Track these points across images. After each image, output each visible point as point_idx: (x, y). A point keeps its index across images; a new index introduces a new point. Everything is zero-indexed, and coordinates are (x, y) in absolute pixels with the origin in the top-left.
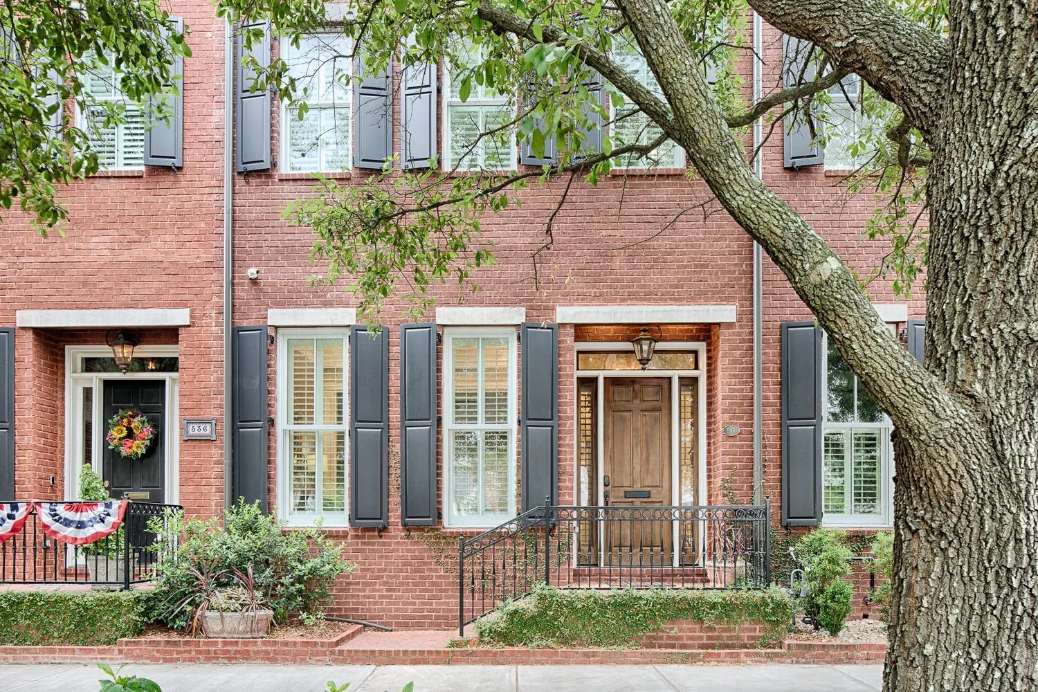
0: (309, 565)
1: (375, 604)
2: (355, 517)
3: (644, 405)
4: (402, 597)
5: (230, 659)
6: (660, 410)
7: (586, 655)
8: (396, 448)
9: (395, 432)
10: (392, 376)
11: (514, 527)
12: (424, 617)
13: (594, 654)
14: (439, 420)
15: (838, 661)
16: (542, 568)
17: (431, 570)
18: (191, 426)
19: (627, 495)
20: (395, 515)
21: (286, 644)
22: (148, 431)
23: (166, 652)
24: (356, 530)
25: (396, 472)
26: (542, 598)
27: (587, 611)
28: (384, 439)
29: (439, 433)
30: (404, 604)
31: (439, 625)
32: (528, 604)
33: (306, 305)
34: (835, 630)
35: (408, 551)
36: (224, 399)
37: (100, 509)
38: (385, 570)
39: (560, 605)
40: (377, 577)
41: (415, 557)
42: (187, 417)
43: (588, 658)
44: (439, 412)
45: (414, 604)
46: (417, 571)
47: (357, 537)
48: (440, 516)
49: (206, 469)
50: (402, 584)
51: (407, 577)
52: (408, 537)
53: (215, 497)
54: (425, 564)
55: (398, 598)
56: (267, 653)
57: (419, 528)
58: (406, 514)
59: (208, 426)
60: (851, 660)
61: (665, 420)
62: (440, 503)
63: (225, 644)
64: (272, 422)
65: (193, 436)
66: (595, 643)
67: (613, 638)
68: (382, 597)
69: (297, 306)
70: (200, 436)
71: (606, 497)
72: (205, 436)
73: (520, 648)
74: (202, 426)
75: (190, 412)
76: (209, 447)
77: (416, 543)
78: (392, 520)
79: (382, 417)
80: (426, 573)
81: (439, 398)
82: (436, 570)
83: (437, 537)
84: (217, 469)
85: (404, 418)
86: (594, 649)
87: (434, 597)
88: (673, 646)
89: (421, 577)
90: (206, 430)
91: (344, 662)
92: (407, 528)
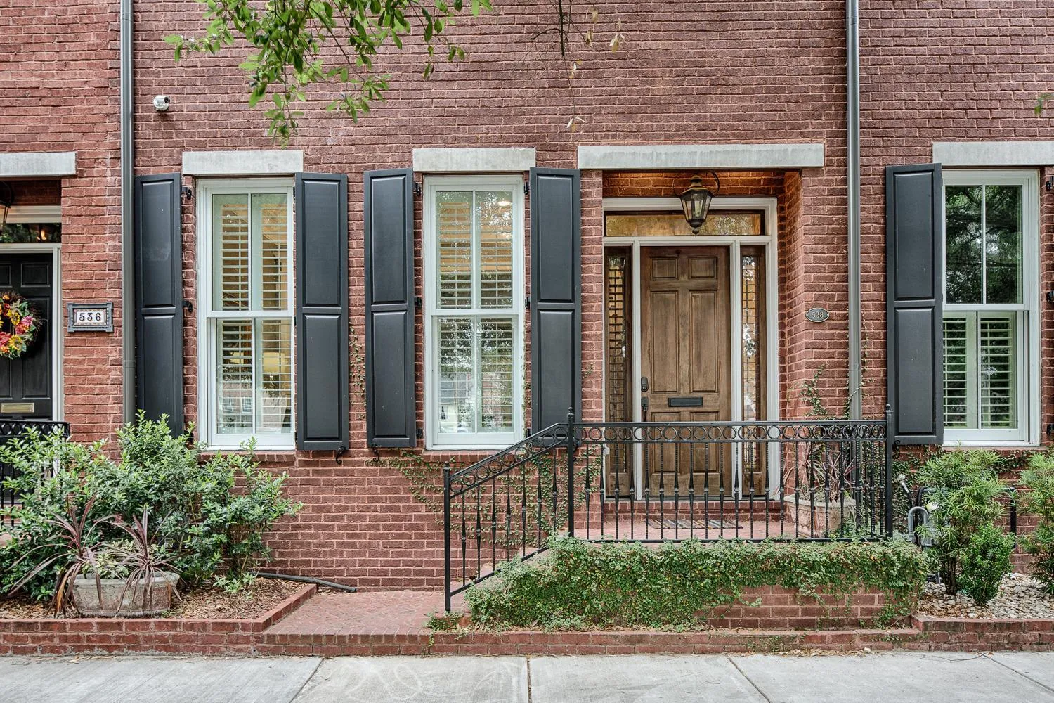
0: (234, 507)
1: (333, 554)
2: (303, 436)
3: (693, 284)
4: (369, 545)
5: (110, 649)
6: (713, 289)
7: (630, 640)
8: (360, 341)
9: (358, 320)
10: (354, 243)
11: (522, 452)
12: (399, 572)
13: (641, 639)
14: (418, 304)
15: (996, 647)
16: (563, 504)
17: (408, 508)
18: (78, 313)
19: (671, 403)
20: (359, 434)
21: (191, 626)
22: (27, 322)
23: (17, 639)
24: (306, 454)
25: (359, 374)
26: (563, 556)
27: (630, 575)
28: (343, 330)
29: (418, 320)
30: (373, 554)
31: (420, 583)
32: (542, 563)
33: (235, 147)
34: (982, 596)
35: (377, 482)
36: (122, 276)
38: (345, 509)
39: (591, 566)
40: (335, 519)
41: (387, 491)
42: (73, 301)
43: (632, 646)
44: (418, 292)
45: (386, 555)
46: (389, 509)
47: (307, 463)
48: (420, 434)
49: (101, 372)
50: (369, 527)
51: (375, 518)
52: (376, 463)
53: (113, 410)
54: (401, 499)
55: (363, 546)
56: (163, 639)
57: (392, 451)
58: (373, 432)
59: (102, 313)
60: (1015, 646)
61: (721, 302)
62: (420, 416)
63: (103, 626)
64: (189, 307)
65: (83, 326)
66: (643, 622)
67: (667, 614)
68: (342, 545)
69: (224, 147)
70: (91, 326)
71: (644, 406)
72: (98, 326)
73: (531, 630)
74: (94, 314)
75: (78, 294)
76: (104, 341)
77: (388, 472)
78: (354, 440)
79: (340, 299)
80: (402, 513)
81: (418, 273)
82: (415, 509)
83: (415, 463)
84: (115, 372)
85: (370, 299)
86: (639, 631)
87: (413, 545)
88: (753, 625)
89: (396, 518)
90: (98, 319)
91: (276, 652)
92: (375, 450)
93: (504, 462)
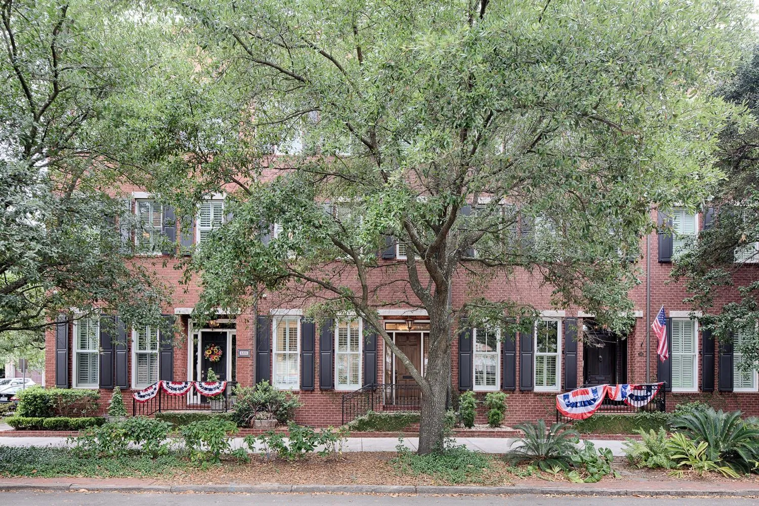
0: (288, 404)
1: (309, 418)
2: (302, 386)
3: (410, 343)
4: (320, 416)
6: (416, 345)
7: (385, 434)
8: (318, 361)
9: (317, 355)
10: (316, 334)
11: (361, 391)
12: (328, 423)
13: (388, 434)
14: (334, 350)
15: (469, 437)
16: (370, 405)
18: (241, 352)
19: (404, 377)
20: (317, 385)
21: (284, 431)
22: (220, 353)
23: (242, 434)
24: (303, 391)
25: (317, 369)
26: (370, 415)
27: (385, 420)
28: (313, 357)
29: (334, 355)
30: (321, 418)
32: (365, 418)
33: (284, 308)
34: (470, 428)
35: (322, 399)
36: (254, 342)
37: (217, 384)
38: (313, 406)
39: (377, 418)
40: (310, 408)
41: (325, 401)
42: (240, 349)
43: (385, 436)
44: (334, 347)
45: (324, 418)
46: (325, 406)
47: (303, 393)
48: (334, 386)
49: (246, 368)
50: (320, 411)
51: (321, 408)
52: (322, 393)
53: (250, 379)
54: (328, 403)
55: (318, 416)
57: (326, 390)
58: (321, 385)
59: (248, 352)
60: (473, 436)
61: (418, 349)
62: (334, 381)
63: (262, 431)
64: (271, 350)
65: (242, 355)
66: (388, 431)
67: (394, 429)
68: (312, 416)
69: (281, 307)
70: (244, 356)
71: (396, 378)
72: (246, 356)
73: (363, 432)
74: (245, 351)
75: (240, 347)
76: (248, 360)
77: (325, 396)
78: (316, 387)
79: (313, 349)
80: (329, 407)
81: (334, 342)
82: (332, 406)
83: (332, 393)
84: (250, 368)
85: (321, 349)
86: (387, 432)
87: (331, 416)
88: (415, 432)
89: (327, 408)
90: (246, 354)
92: (321, 390)
93: (356, 393)
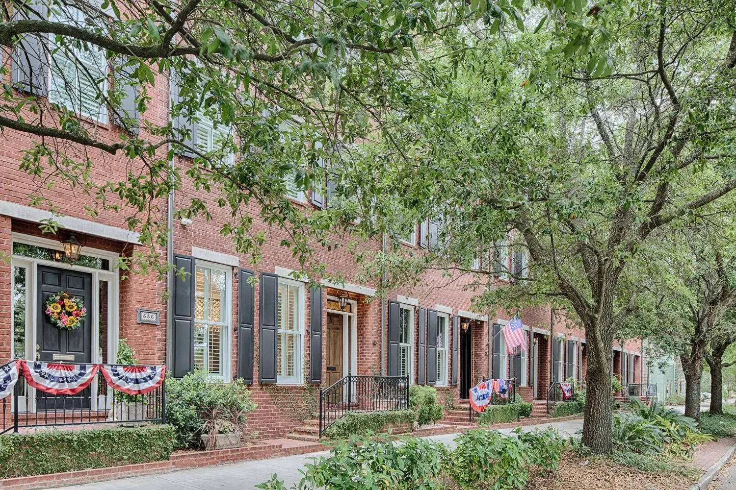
4: (258, 422)
5: (233, 460)
6: (338, 329)
8: (257, 340)
9: (256, 331)
10: (255, 299)
12: (268, 433)
17: (271, 407)
18: (143, 314)
19: (328, 368)
20: (256, 377)
21: (261, 448)
22: (83, 312)
25: (256, 353)
28: (251, 335)
30: (259, 426)
31: (274, 436)
33: (212, 249)
35: (261, 397)
36: (169, 299)
41: (264, 400)
42: (140, 308)
45: (263, 426)
46: (265, 408)
48: (276, 378)
49: (152, 344)
50: (258, 415)
51: (261, 411)
52: (261, 389)
53: (159, 363)
54: (269, 404)
55: (256, 423)
56: (252, 454)
57: (267, 385)
58: (261, 376)
59: (154, 315)
63: (232, 451)
65: (144, 321)
69: (208, 248)
70: (148, 321)
72: (152, 321)
74: (150, 315)
75: (142, 304)
76: (154, 329)
77: (265, 393)
78: (254, 380)
79: (251, 322)
80: (269, 409)
82: (273, 407)
83: (274, 389)
84: (159, 345)
85: (261, 323)
87: (272, 422)
89: (267, 411)
90: (152, 318)
92: (261, 384)
